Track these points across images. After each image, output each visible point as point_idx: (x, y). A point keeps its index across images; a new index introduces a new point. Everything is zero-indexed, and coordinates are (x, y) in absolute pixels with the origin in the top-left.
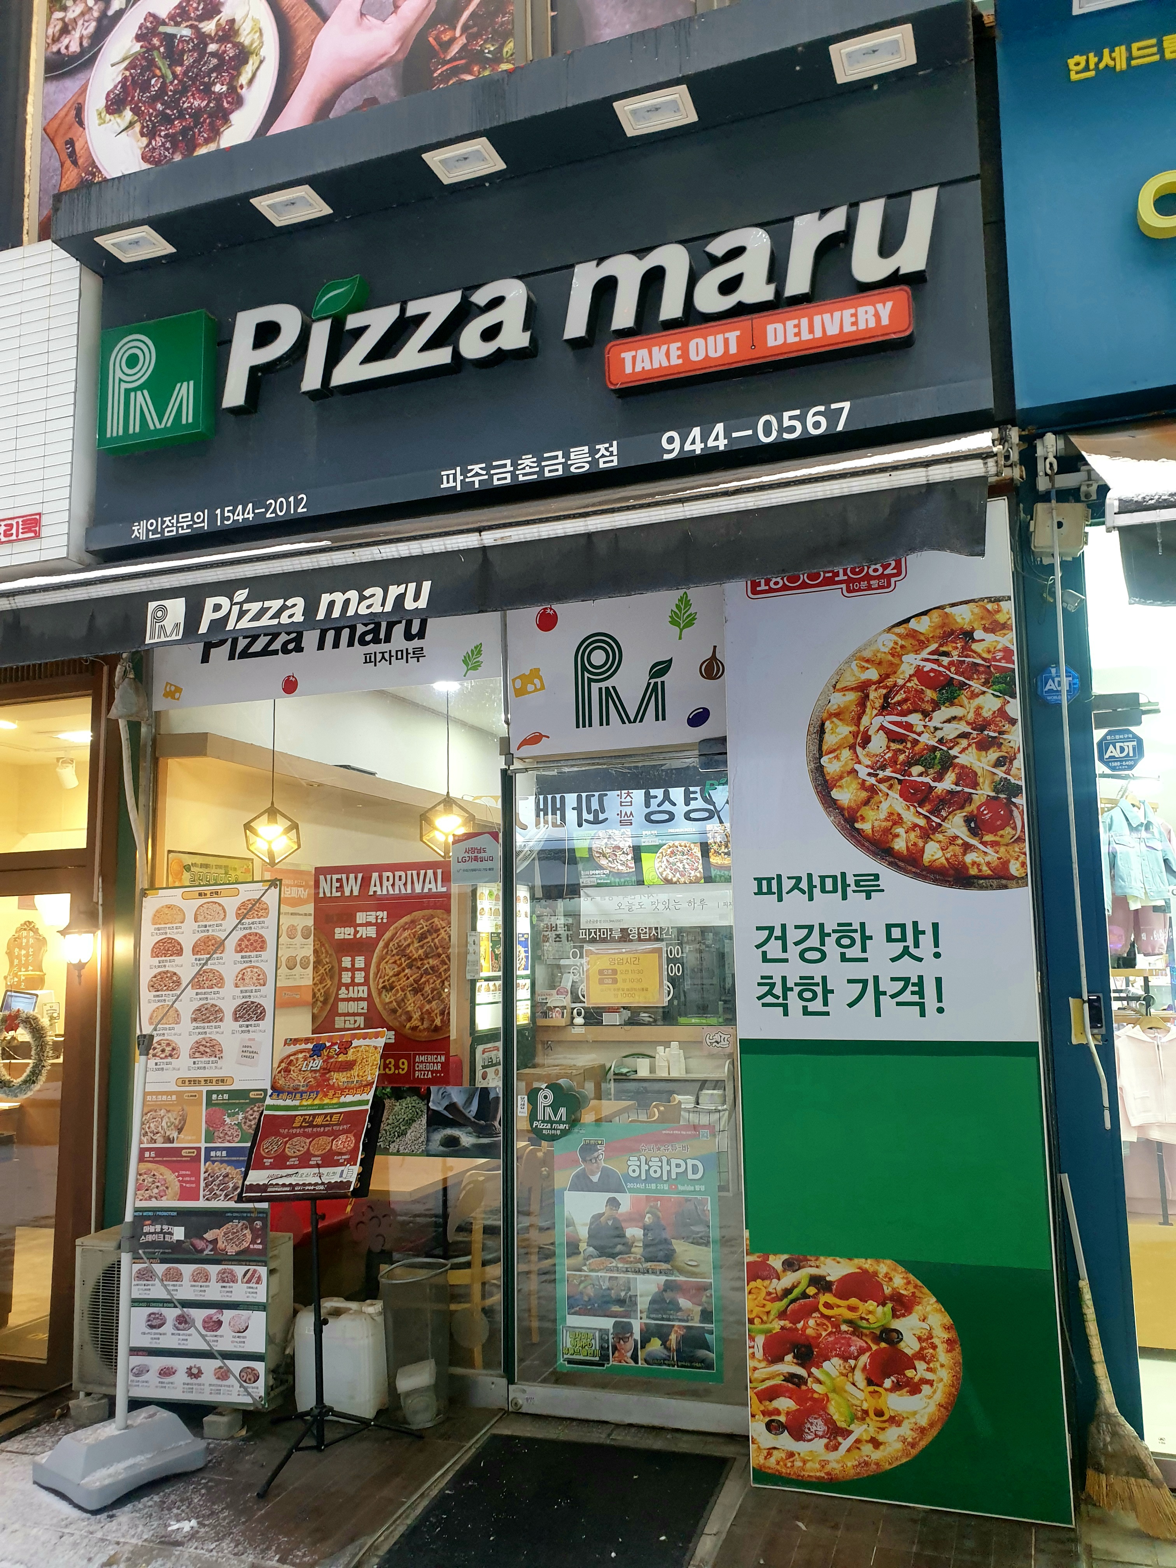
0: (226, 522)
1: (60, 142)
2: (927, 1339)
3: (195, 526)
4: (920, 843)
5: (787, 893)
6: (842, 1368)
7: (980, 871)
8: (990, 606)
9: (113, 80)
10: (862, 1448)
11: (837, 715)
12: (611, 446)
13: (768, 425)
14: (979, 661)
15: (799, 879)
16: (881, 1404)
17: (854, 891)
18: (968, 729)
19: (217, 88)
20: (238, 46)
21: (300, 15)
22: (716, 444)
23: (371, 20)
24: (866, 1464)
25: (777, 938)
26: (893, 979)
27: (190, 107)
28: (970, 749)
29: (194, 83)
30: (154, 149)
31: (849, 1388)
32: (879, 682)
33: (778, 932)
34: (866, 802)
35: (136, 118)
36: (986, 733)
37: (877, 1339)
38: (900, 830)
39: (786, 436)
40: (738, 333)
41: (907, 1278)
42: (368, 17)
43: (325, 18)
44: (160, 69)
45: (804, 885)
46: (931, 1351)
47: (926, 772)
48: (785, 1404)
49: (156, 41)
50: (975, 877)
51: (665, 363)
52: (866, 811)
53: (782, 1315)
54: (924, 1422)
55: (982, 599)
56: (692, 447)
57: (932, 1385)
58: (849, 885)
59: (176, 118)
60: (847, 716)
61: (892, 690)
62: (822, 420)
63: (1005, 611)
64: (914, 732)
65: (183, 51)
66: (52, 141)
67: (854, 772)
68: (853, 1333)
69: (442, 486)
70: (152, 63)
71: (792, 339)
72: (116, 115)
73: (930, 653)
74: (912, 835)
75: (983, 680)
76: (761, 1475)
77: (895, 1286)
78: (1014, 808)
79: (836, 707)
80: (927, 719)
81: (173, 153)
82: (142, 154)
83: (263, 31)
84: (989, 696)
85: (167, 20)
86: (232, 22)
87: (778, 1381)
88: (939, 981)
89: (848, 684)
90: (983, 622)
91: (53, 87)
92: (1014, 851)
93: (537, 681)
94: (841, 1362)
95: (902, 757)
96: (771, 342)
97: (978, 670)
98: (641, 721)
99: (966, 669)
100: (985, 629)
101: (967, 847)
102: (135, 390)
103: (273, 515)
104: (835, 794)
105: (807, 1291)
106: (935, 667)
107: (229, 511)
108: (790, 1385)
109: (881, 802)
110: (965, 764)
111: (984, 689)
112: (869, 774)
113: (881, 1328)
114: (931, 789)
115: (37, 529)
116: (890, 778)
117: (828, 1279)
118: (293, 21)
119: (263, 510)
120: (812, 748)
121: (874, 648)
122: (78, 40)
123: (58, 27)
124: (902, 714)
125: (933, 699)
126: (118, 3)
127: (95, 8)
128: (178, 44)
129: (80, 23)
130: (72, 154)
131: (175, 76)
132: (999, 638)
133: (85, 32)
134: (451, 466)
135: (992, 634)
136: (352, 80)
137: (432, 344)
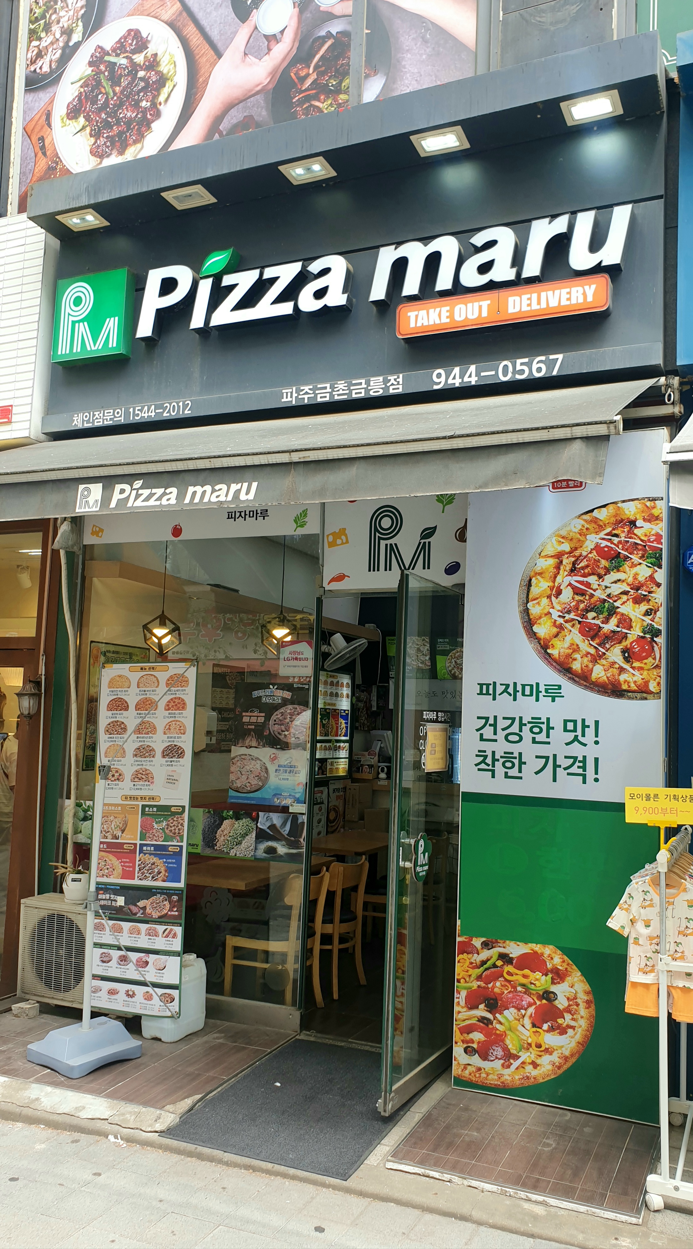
0: (136, 418)
1: (34, 138)
2: (573, 1000)
3: (115, 419)
4: (590, 665)
5: (499, 695)
6: (516, 1015)
7: (629, 687)
8: (648, 504)
9: (73, 94)
10: (526, 1067)
11: (540, 574)
12: (398, 377)
13: (505, 367)
14: (639, 542)
15: (508, 686)
16: (540, 1040)
17: (544, 696)
18: (628, 589)
19: (144, 104)
20: (159, 73)
21: (202, 52)
22: (469, 380)
23: (251, 59)
24: (528, 1078)
25: (490, 725)
26: (566, 757)
27: (124, 117)
28: (628, 602)
29: (128, 100)
30: (99, 146)
31: (520, 1028)
32: (570, 553)
33: (491, 721)
34: (556, 636)
35: (87, 123)
36: (640, 592)
37: (541, 997)
38: (577, 656)
39: (519, 377)
40: (489, 302)
41: (563, 958)
42: (249, 56)
43: (219, 55)
44: (104, 88)
45: (511, 690)
46: (575, 1007)
47: (598, 616)
48: (477, 1036)
49: (102, 67)
50: (625, 691)
51: (438, 322)
52: (555, 642)
53: (479, 978)
54: (567, 1053)
55: (643, 499)
56: (453, 382)
57: (574, 1029)
58: (541, 692)
59: (114, 125)
60: (547, 575)
61: (578, 559)
62: (543, 367)
63: (658, 507)
64: (592, 589)
65: (121, 76)
66: (29, 137)
67: (548, 613)
68: (525, 993)
69: (283, 400)
70: (99, 83)
71: (525, 308)
72: (74, 121)
73: (606, 535)
74: (586, 660)
75: (640, 555)
76: (460, 1081)
77: (555, 963)
78: (655, 645)
79: (539, 568)
80: (601, 580)
81: (112, 150)
82: (91, 149)
83: (177, 63)
84: (643, 566)
85: (110, 52)
86: (156, 55)
87: (474, 1021)
88: (596, 760)
89: (549, 553)
90: (643, 515)
91: (31, 97)
92: (653, 674)
93: (343, 537)
94: (516, 1011)
95: (582, 606)
96: (511, 310)
97: (637, 548)
98: (413, 569)
99: (629, 547)
100: (644, 520)
101: (622, 670)
102: (79, 321)
103: (168, 414)
104: (535, 628)
105: (497, 963)
106: (609, 544)
107: (138, 410)
108: (481, 1024)
109: (566, 636)
110: (624, 612)
111: (641, 561)
112: (559, 616)
113: (544, 990)
114: (600, 628)
115: (10, 416)
116: (573, 620)
117: (511, 956)
118: (197, 57)
119: (162, 411)
120: (522, 596)
121: (568, 529)
122: (48, 63)
123: (35, 53)
124: (584, 576)
125: (605, 567)
126: (76, 37)
127: (61, 39)
128: (118, 70)
129: (50, 50)
130: (43, 148)
131: (115, 94)
132: (653, 527)
133: (54, 58)
134: (289, 385)
135: (649, 523)
136: (237, 102)
137: (281, 299)
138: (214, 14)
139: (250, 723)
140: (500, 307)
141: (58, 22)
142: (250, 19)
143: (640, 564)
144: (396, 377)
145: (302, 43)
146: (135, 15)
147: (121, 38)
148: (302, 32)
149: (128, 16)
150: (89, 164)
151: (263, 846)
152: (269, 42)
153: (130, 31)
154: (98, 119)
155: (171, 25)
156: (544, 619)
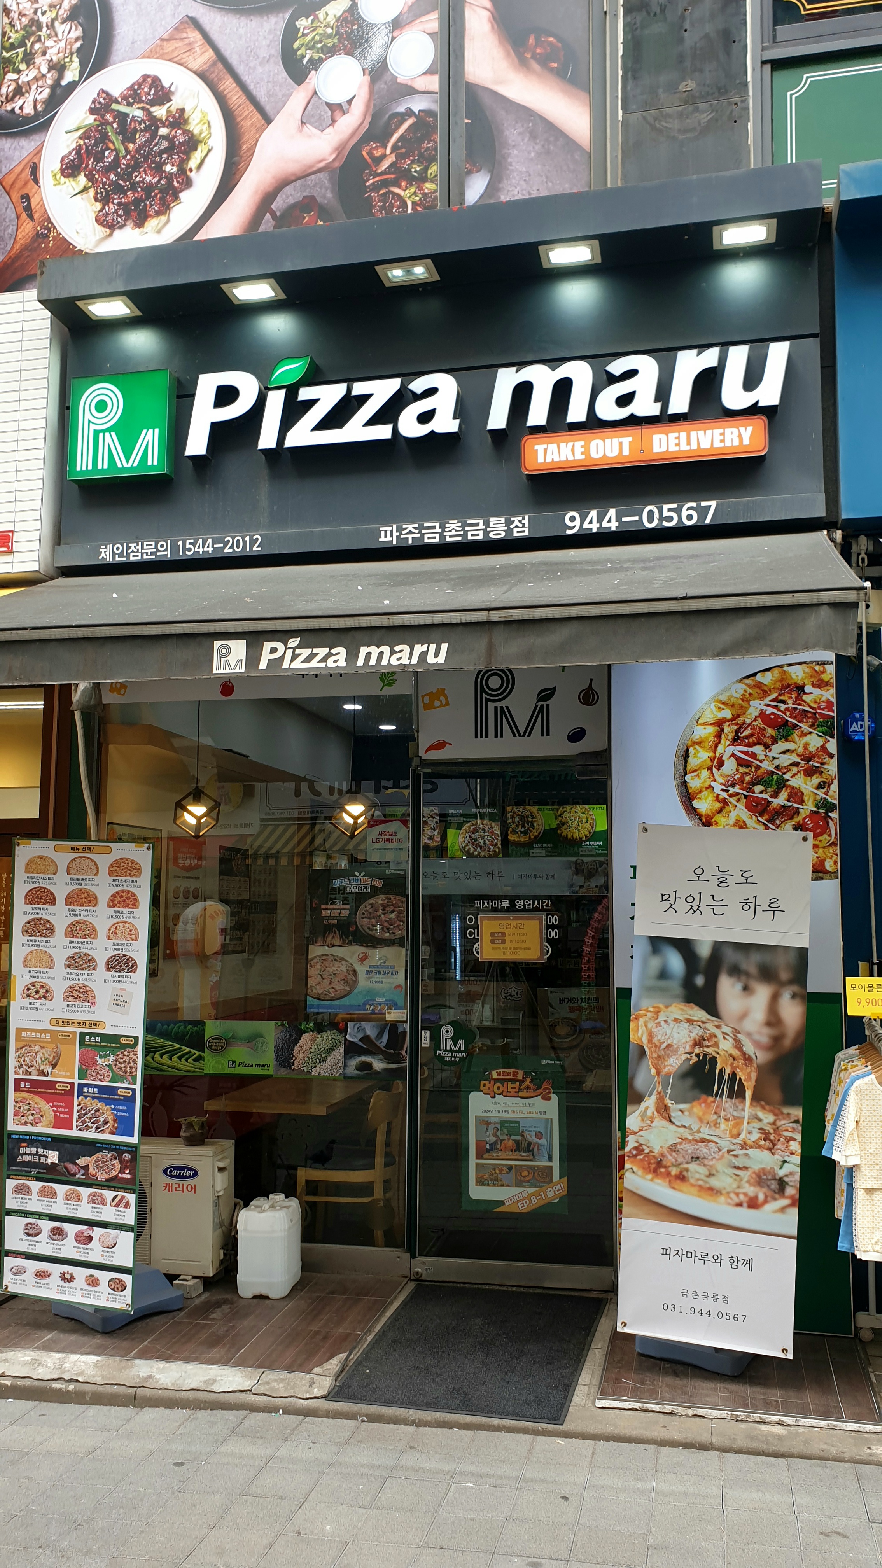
0: (187, 553)
1: (16, 196)
3: (159, 553)
8: (817, 668)
9: (68, 146)
11: (699, 743)
12: (524, 519)
13: (651, 513)
14: (809, 709)
18: (798, 760)
19: (168, 168)
20: (188, 133)
21: (245, 114)
22: (609, 525)
23: (310, 129)
27: (143, 182)
28: (799, 774)
29: (146, 160)
30: (107, 214)
32: (732, 720)
34: (720, 811)
35: (90, 184)
36: (811, 763)
39: (666, 524)
40: (630, 439)
42: (308, 126)
43: (268, 121)
44: (113, 143)
47: (766, 790)
49: (109, 117)
51: (571, 458)
52: (718, 818)
55: (812, 662)
56: (590, 526)
59: (128, 190)
60: (707, 745)
61: (741, 727)
62: (695, 514)
63: (829, 672)
64: (758, 760)
65: (135, 131)
66: (8, 193)
67: (710, 787)
69: (380, 540)
70: (105, 137)
71: (673, 448)
72: (71, 179)
73: (772, 701)
75: (810, 724)
78: (830, 821)
79: (698, 737)
80: (768, 750)
81: (126, 220)
82: (97, 217)
83: (211, 124)
84: (814, 736)
85: (120, 99)
86: (182, 111)
89: (708, 720)
90: (812, 680)
91: (7, 143)
92: (829, 853)
93: (442, 698)
95: (747, 778)
96: (656, 449)
97: (806, 716)
98: (529, 735)
99: (798, 714)
100: (813, 685)
102: (104, 431)
103: (231, 551)
104: (695, 804)
106: (775, 711)
107: (190, 544)
109: (731, 812)
110: (795, 785)
111: (811, 730)
112: (723, 790)
114: (769, 803)
115: (10, 544)
116: (738, 794)
118: (239, 120)
119: (222, 545)
120: (679, 768)
121: (729, 694)
122: (32, 103)
123: (12, 88)
124: (749, 746)
125: (772, 736)
126: (71, 75)
127: (49, 75)
128: (130, 124)
129: (34, 87)
130: (28, 209)
131: (128, 152)
132: (823, 693)
133: (39, 98)
134: (388, 523)
135: (818, 690)
136: (293, 178)
137: (375, 420)
138: (260, 70)
139: (330, 917)
140: (643, 445)
141: (44, 53)
142: (307, 81)
143: (810, 733)
144: (521, 518)
145: (376, 117)
146: (153, 57)
147: (133, 85)
148: (375, 105)
149: (143, 57)
150: (95, 234)
151: (354, 1062)
152: (333, 111)
153: (145, 77)
154: (105, 180)
155: (202, 76)
156: (705, 793)
